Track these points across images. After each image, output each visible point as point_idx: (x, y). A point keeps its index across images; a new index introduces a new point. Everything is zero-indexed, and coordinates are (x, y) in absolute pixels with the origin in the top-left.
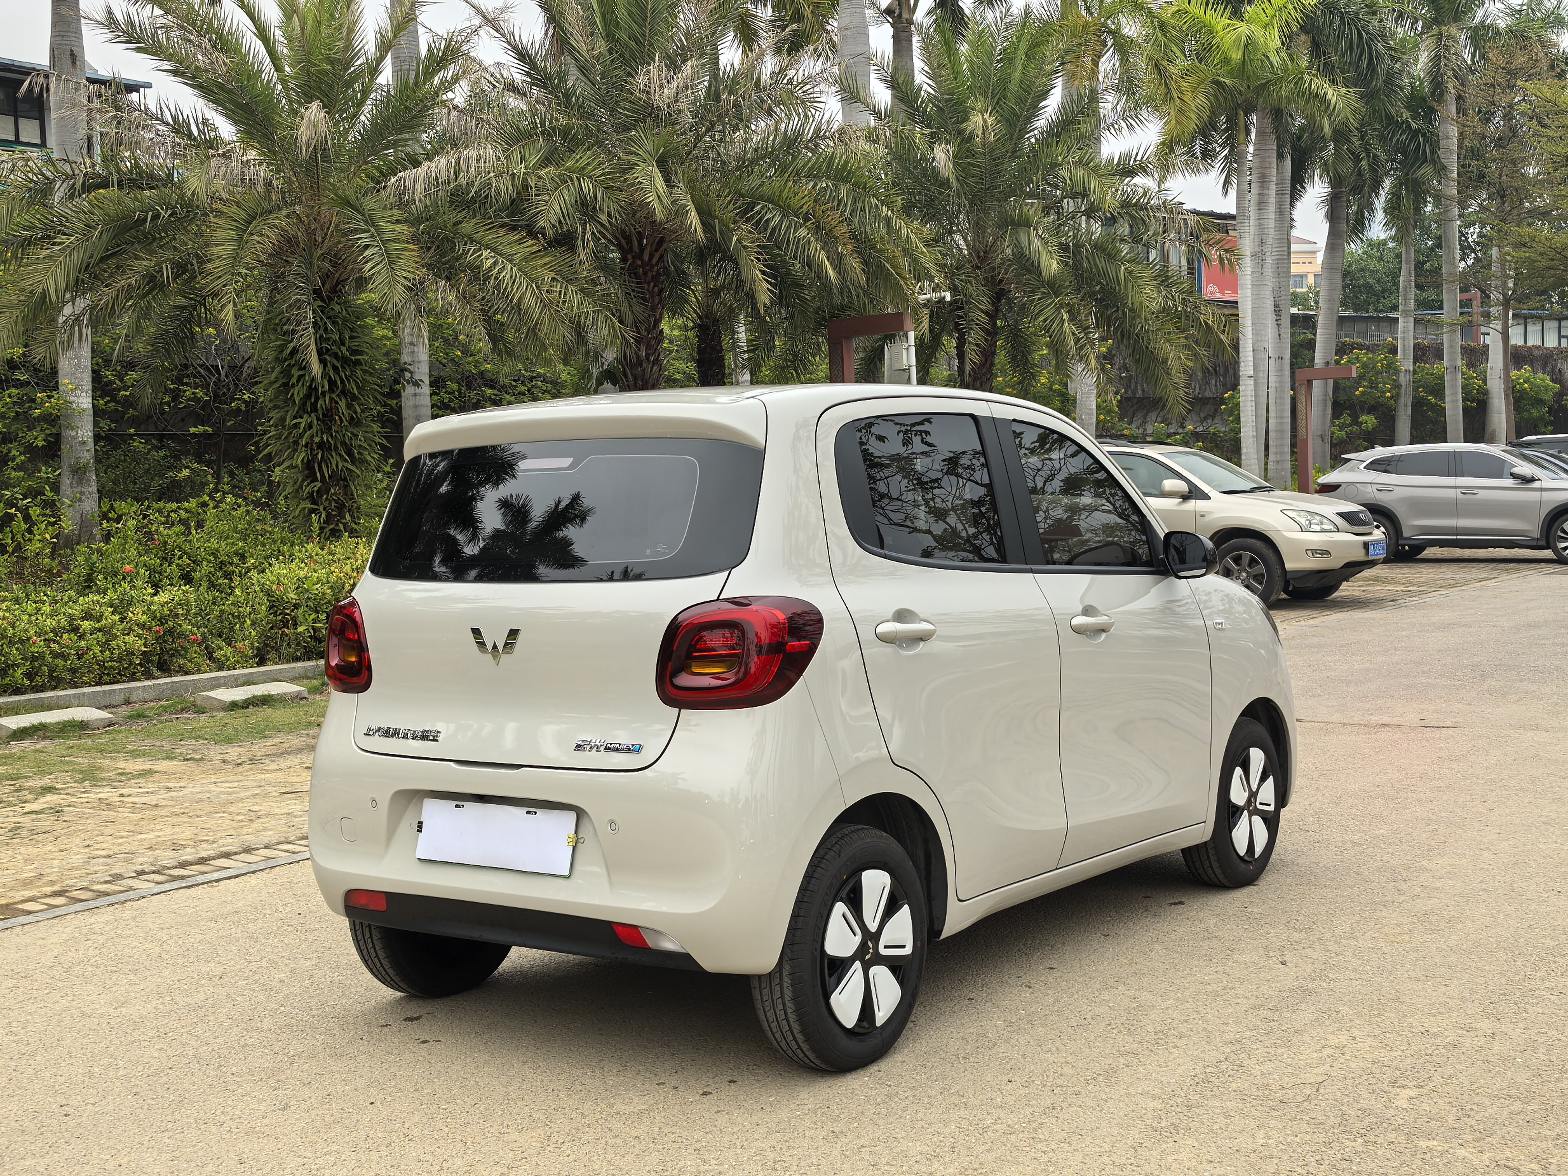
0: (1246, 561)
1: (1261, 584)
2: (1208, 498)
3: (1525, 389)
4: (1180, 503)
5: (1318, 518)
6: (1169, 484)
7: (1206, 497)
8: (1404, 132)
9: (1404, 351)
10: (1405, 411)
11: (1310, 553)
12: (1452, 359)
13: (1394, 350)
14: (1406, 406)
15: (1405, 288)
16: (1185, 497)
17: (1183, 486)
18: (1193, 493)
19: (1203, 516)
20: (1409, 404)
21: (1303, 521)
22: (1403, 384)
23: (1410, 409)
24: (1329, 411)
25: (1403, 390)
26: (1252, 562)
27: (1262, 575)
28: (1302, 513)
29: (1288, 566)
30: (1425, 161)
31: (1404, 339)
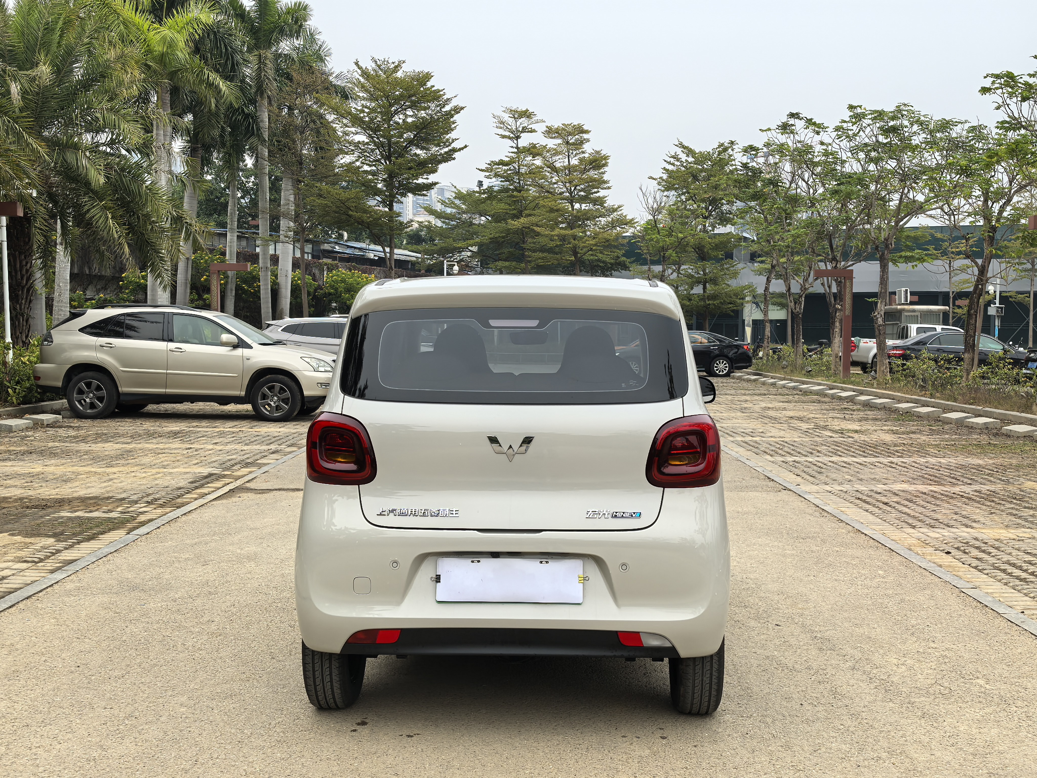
0: (277, 389)
1: (286, 404)
2: (251, 348)
3: (298, 284)
4: (231, 350)
5: (323, 363)
6: (225, 337)
7: (250, 347)
8: (239, 114)
9: (231, 254)
10: (231, 293)
11: (319, 385)
12: (265, 263)
13: (223, 254)
14: (232, 290)
15: (231, 214)
16: (235, 347)
17: (233, 339)
18: (241, 344)
19: (248, 359)
20: (234, 289)
21: (314, 365)
22: (230, 275)
23: (234, 292)
24: (189, 291)
25: (230, 280)
26: (282, 390)
27: (288, 399)
28: (313, 360)
29: (306, 393)
30: (253, 134)
31: (231, 247)
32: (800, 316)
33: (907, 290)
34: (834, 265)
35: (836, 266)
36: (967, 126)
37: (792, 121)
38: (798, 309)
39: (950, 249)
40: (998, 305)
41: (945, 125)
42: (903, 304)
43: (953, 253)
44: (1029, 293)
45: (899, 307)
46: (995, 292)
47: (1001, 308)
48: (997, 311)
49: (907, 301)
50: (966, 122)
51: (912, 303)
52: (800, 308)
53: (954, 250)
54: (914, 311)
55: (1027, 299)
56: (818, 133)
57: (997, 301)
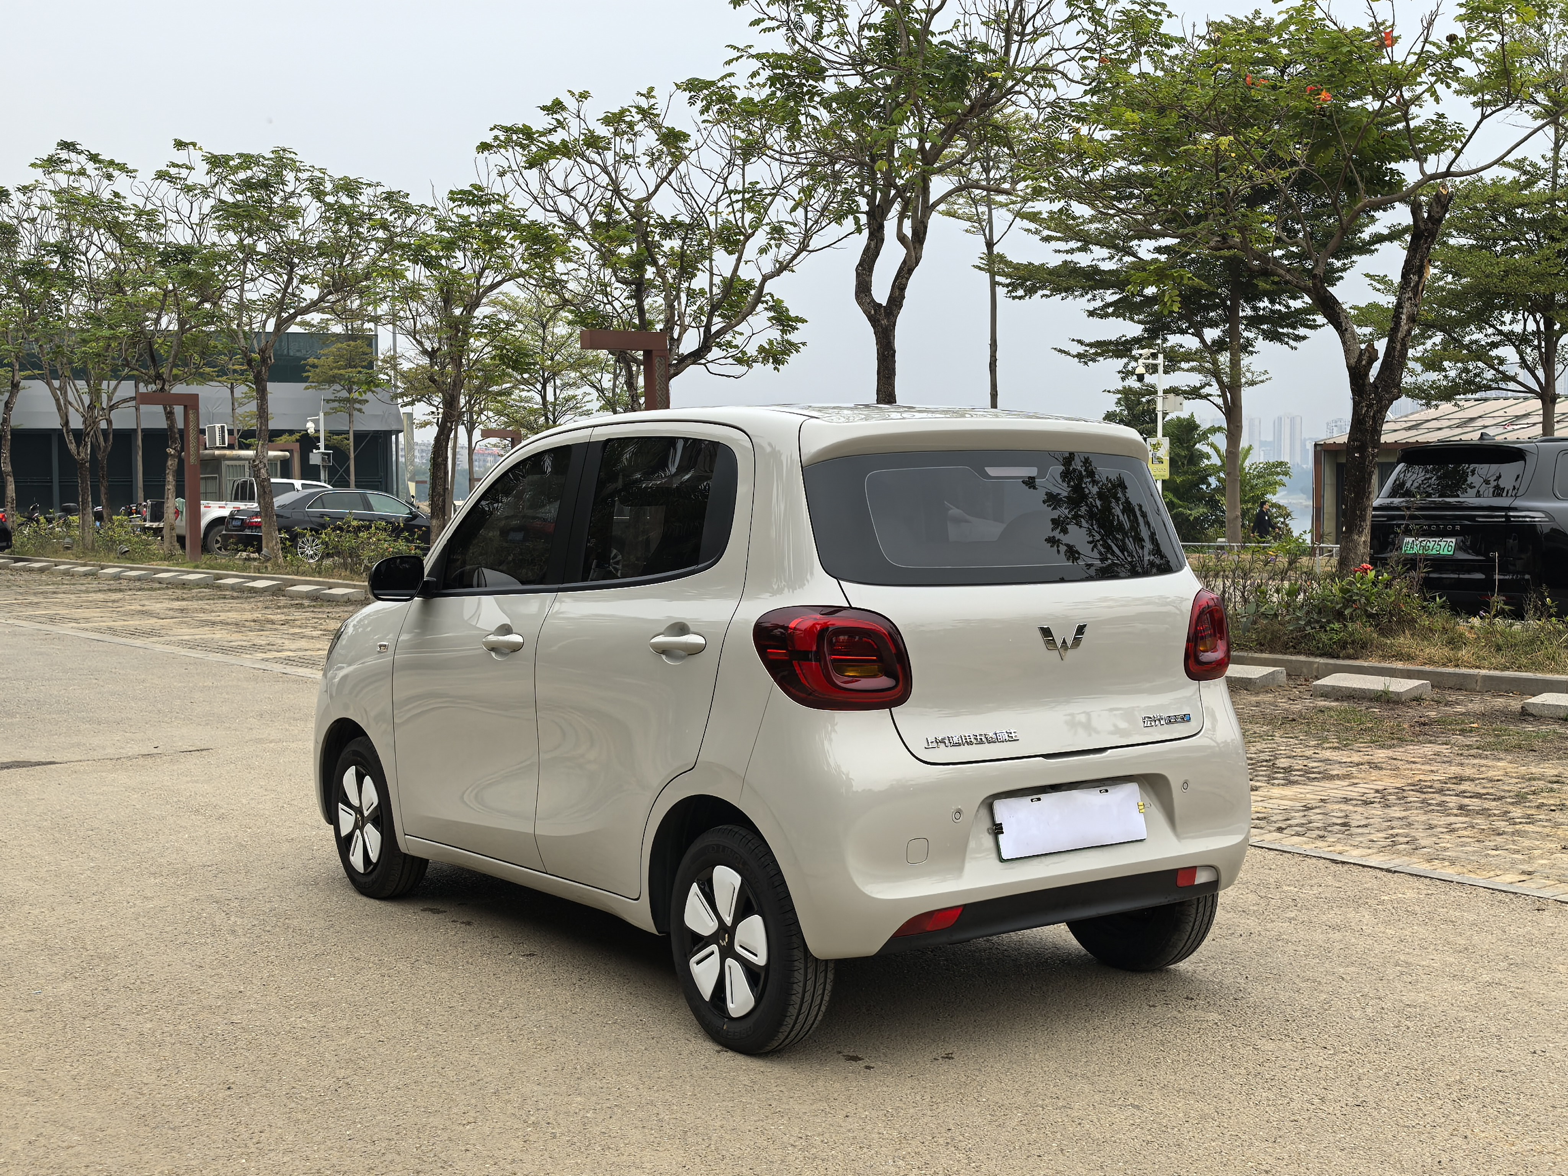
32: (87, 465)
33: (223, 427)
34: (159, 387)
35: (163, 388)
36: (380, 190)
37: (64, 155)
38: (83, 455)
39: (230, 366)
40: (322, 450)
41: (350, 187)
42: (218, 448)
43: (235, 371)
44: (347, 432)
45: (217, 452)
46: (317, 431)
47: (328, 454)
48: (323, 459)
49: (224, 443)
50: (378, 184)
51: (231, 447)
52: (86, 454)
53: (236, 367)
54: (239, 458)
55: (346, 442)
56: (109, 177)
57: (322, 444)
